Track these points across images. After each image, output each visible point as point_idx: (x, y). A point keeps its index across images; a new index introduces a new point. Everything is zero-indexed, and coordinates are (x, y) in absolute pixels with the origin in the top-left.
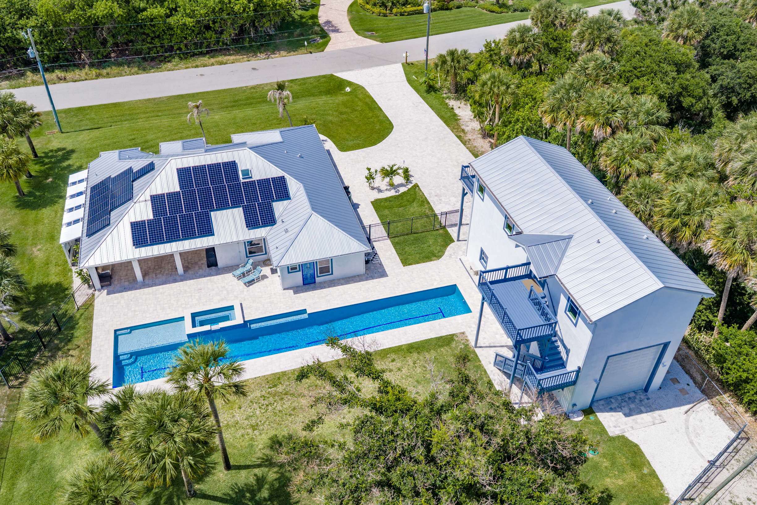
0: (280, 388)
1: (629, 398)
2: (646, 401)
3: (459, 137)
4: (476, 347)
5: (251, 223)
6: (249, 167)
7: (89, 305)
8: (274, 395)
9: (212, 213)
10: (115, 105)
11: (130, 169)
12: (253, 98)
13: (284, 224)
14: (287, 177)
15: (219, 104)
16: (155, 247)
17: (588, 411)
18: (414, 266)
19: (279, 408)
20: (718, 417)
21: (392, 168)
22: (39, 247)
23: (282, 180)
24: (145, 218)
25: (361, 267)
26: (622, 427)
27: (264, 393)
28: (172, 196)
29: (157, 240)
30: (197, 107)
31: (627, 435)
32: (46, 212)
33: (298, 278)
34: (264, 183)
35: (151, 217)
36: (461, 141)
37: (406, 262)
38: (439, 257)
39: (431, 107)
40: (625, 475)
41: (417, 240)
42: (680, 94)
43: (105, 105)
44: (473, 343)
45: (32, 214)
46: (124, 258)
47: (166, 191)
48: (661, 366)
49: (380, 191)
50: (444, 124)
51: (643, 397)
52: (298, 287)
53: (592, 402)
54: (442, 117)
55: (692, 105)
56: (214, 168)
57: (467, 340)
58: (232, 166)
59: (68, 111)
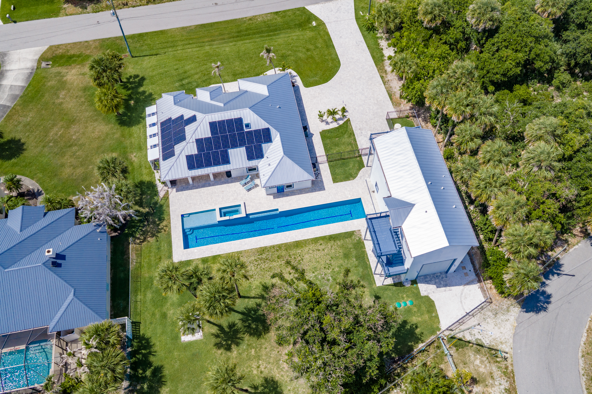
0: (264, 256)
1: (437, 276)
2: (445, 278)
3: (382, 77)
4: (365, 240)
5: (250, 157)
6: (249, 122)
7: (166, 197)
8: (261, 260)
9: (229, 150)
10: (162, 32)
11: (182, 116)
13: (268, 159)
14: (271, 128)
16: (199, 170)
17: (414, 282)
18: (339, 183)
19: (263, 267)
20: (479, 289)
21: (334, 111)
22: (135, 154)
23: (268, 130)
24: (193, 153)
26: (429, 291)
27: (256, 258)
28: (207, 139)
29: (200, 166)
30: (218, 67)
31: (430, 296)
33: (275, 190)
34: (257, 132)
35: (197, 153)
36: (383, 81)
37: (335, 180)
38: (354, 178)
39: (368, 47)
40: (423, 316)
41: (343, 164)
42: (534, 59)
43: (155, 32)
44: (363, 237)
45: (126, 129)
46: (184, 176)
47: (203, 137)
48: (453, 266)
49: (327, 123)
50: (374, 64)
51: (444, 276)
52: (274, 194)
53: (417, 277)
54: (373, 58)
56: (230, 122)
57: (361, 235)
58: (240, 120)
59: (133, 37)
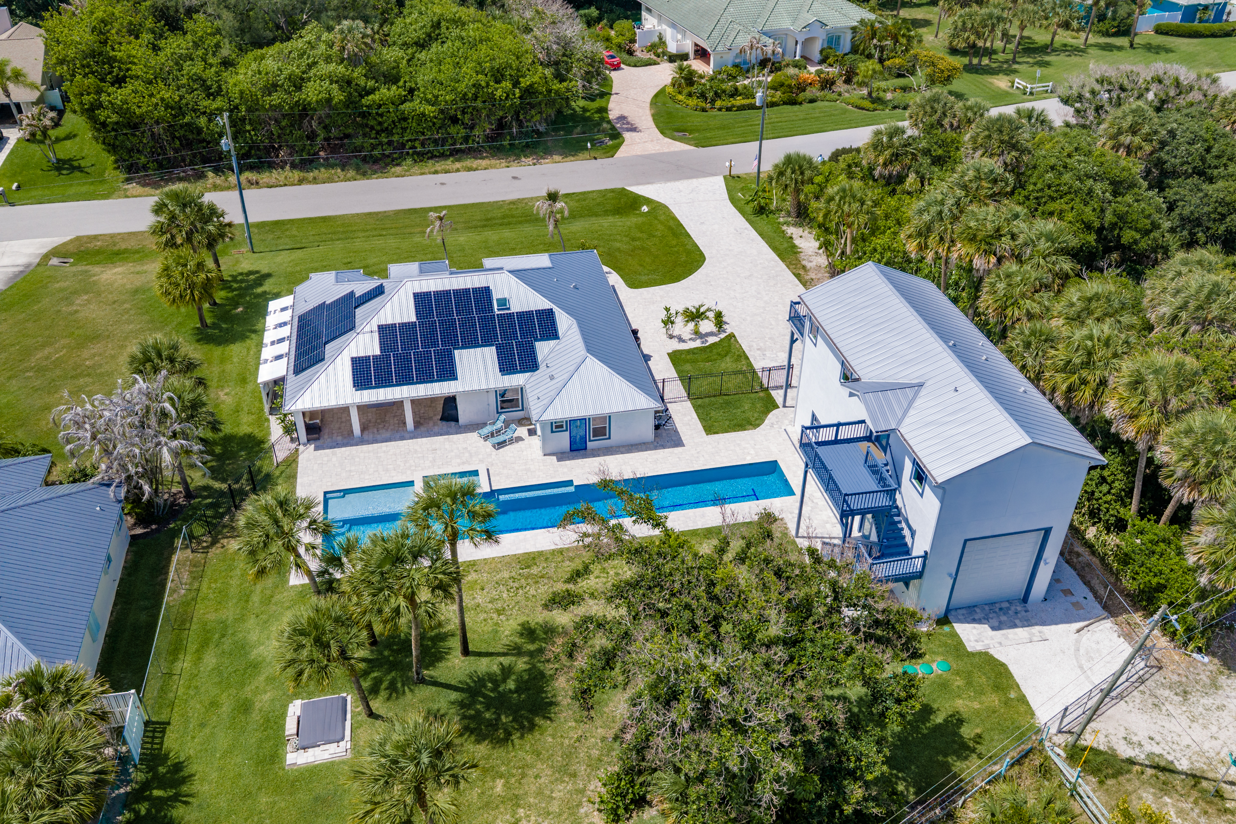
0: (535, 570)
1: (1001, 609)
2: (1023, 613)
3: (798, 276)
4: (797, 536)
5: (507, 366)
6: (506, 296)
7: (292, 461)
8: (527, 578)
9: (456, 352)
10: (324, 219)
11: (352, 293)
12: (513, 216)
13: (549, 370)
14: (556, 310)
15: (465, 222)
16: (381, 390)
17: (943, 620)
18: (721, 435)
19: (532, 592)
20: (1122, 639)
21: (698, 310)
22: (227, 390)
23: (550, 312)
24: (370, 353)
25: (647, 430)
26: (986, 642)
27: (513, 574)
28: (406, 327)
29: (384, 381)
30: (441, 219)
31: (992, 652)
32: (236, 350)
33: (563, 440)
34: (526, 317)
35: (378, 352)
36: (800, 281)
37: (710, 430)
38: (756, 426)
39: (760, 235)
40: (983, 698)
41: (728, 403)
42: (1115, 225)
43: (310, 219)
44: (793, 533)
45: (217, 351)
46: (341, 402)
47: (398, 320)
48: (1042, 563)
49: (681, 340)
50: (777, 258)
51: (1019, 608)
52: (563, 453)
53: (948, 610)
54: (775, 249)
55: (1136, 242)
56: (462, 295)
57: (787, 529)
58: (484, 293)
59: (262, 225)
